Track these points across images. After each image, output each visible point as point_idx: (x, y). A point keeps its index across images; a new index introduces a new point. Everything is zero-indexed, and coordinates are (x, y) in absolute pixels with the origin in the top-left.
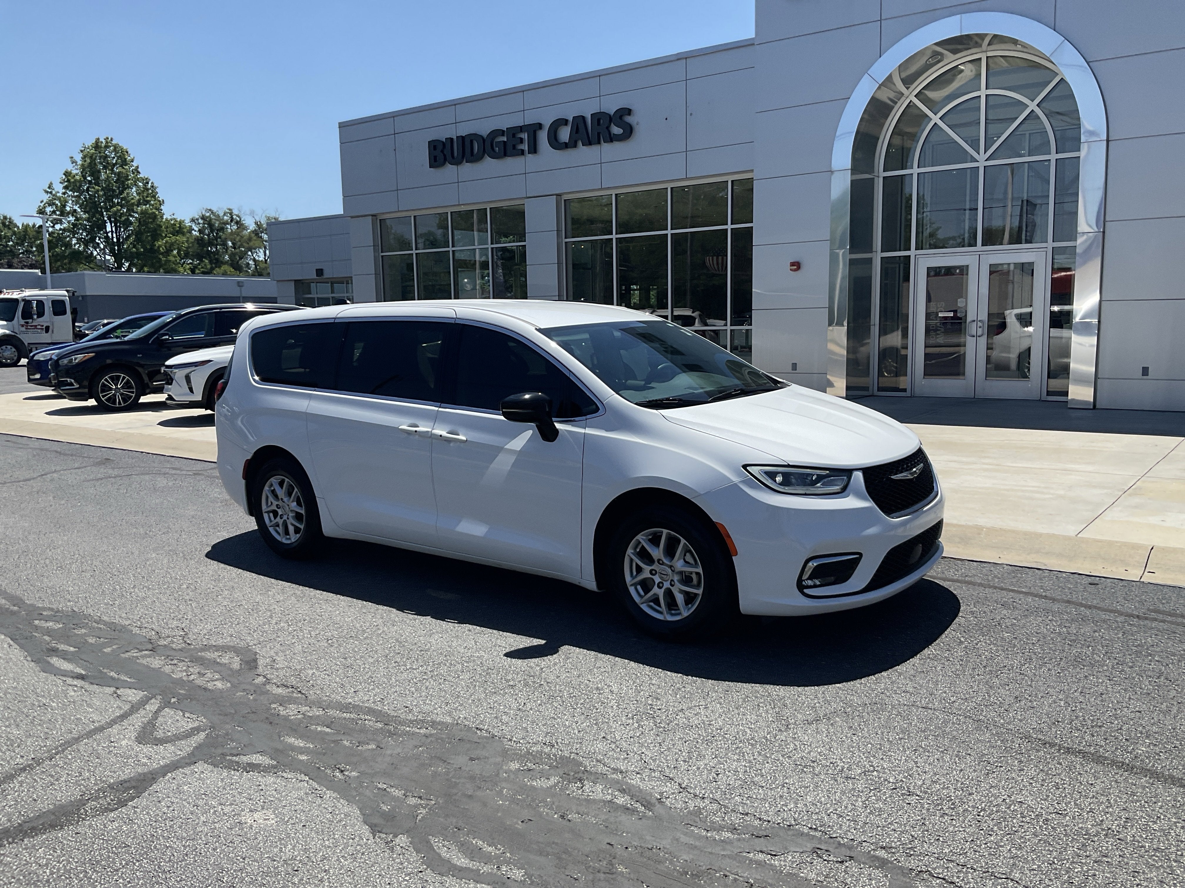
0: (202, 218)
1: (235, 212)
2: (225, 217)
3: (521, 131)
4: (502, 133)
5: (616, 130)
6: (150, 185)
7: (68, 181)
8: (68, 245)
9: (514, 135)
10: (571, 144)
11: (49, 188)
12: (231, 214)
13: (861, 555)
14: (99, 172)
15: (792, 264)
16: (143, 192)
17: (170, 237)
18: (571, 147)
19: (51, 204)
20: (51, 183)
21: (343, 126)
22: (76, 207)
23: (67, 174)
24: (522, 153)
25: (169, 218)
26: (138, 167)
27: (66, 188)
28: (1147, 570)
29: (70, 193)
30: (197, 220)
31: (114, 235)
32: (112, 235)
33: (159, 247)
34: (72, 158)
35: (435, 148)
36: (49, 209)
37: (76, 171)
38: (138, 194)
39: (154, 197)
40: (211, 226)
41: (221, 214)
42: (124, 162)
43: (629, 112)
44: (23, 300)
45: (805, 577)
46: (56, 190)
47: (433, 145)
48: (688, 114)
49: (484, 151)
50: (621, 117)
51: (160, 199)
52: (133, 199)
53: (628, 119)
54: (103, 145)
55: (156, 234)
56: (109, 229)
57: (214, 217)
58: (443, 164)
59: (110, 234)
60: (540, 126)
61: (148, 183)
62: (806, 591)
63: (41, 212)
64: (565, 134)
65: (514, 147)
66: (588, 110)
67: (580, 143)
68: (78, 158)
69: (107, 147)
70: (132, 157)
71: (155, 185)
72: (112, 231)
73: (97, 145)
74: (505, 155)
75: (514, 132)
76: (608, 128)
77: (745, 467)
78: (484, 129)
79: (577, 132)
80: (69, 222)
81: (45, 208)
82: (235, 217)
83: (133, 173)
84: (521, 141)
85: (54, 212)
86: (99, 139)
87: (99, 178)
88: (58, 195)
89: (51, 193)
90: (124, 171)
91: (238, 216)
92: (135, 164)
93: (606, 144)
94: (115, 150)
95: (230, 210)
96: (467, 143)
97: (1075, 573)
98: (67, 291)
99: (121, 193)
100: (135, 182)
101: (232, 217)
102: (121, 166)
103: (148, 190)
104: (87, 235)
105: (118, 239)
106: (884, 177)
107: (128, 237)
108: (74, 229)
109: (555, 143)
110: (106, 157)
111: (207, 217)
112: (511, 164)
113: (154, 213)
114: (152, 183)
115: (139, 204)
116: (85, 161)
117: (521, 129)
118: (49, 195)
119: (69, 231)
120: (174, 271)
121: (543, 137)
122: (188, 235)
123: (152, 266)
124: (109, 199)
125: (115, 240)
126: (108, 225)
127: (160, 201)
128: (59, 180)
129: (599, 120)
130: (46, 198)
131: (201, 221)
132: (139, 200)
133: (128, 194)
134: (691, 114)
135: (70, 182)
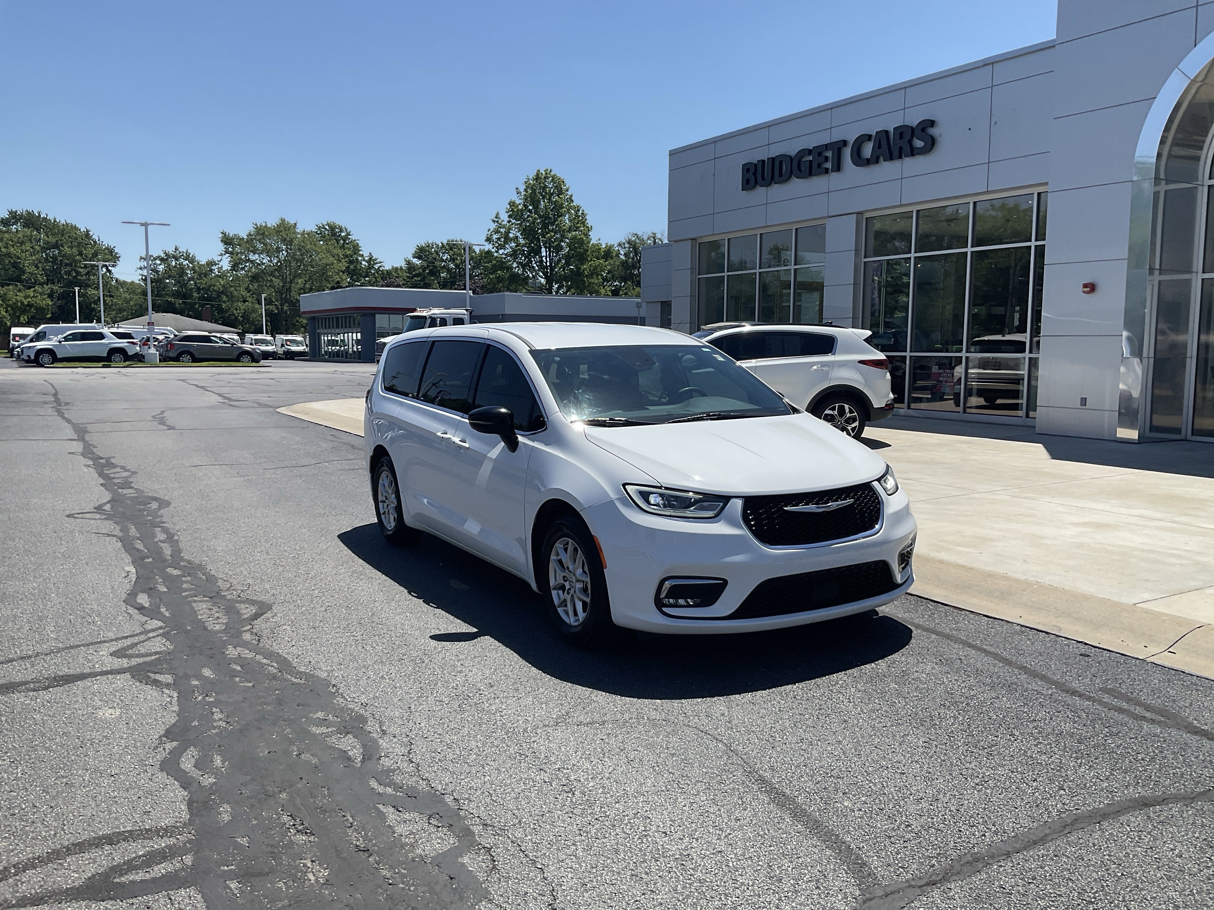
0: (629, 243)
1: (658, 236)
2: (649, 241)
3: (826, 150)
4: (810, 152)
5: (919, 144)
6: (581, 212)
7: (512, 210)
8: (510, 268)
9: (820, 154)
10: (874, 160)
11: (496, 217)
12: (654, 238)
13: (725, 582)
14: (539, 201)
15: (1085, 286)
16: (574, 219)
17: (594, 261)
18: (873, 164)
19: (497, 232)
20: (498, 213)
21: (672, 153)
22: (518, 234)
23: (512, 204)
24: (827, 171)
25: (596, 242)
26: (571, 196)
27: (510, 216)
28: (1170, 650)
29: (513, 221)
30: (624, 244)
31: (548, 259)
32: (546, 259)
33: (584, 270)
34: (517, 189)
35: (748, 170)
36: (495, 237)
37: (519, 201)
38: (570, 221)
39: (583, 223)
40: (635, 249)
41: (645, 239)
42: (560, 192)
43: (932, 123)
44: (430, 317)
45: (663, 595)
46: (502, 219)
47: (747, 169)
48: (993, 122)
49: (791, 172)
50: (923, 130)
51: (589, 226)
52: (564, 226)
53: (932, 131)
54: (543, 177)
55: (582, 258)
56: (544, 254)
57: (638, 241)
58: (754, 187)
59: (544, 259)
60: (845, 143)
61: (579, 211)
62: (664, 609)
63: (489, 240)
64: (868, 150)
65: (819, 166)
66: (891, 124)
67: (881, 159)
68: (522, 188)
69: (546, 178)
70: (567, 186)
71: (585, 212)
72: (546, 257)
73: (537, 178)
74: (811, 174)
75: (819, 151)
76: (910, 142)
77: (624, 485)
78: (792, 149)
79: (880, 147)
80: (511, 247)
81: (491, 235)
82: (657, 241)
83: (568, 202)
84: (826, 159)
85: (499, 239)
86: (539, 171)
87: (538, 208)
88: (503, 223)
89: (497, 222)
90: (559, 200)
91: (660, 240)
92: (569, 193)
93: (907, 158)
94: (552, 180)
95: (654, 234)
96: (777, 164)
97: (1081, 642)
98: (467, 310)
99: (555, 220)
100: (568, 210)
101: (655, 241)
102: (558, 195)
103: (579, 217)
104: (525, 259)
105: (551, 264)
106: (1209, 186)
107: (559, 260)
108: (514, 254)
109: (859, 160)
110: (546, 187)
111: (633, 242)
112: (818, 183)
113: (582, 238)
114: (583, 210)
115: (570, 230)
116: (527, 192)
117: (827, 147)
118: (496, 224)
119: (511, 256)
120: (598, 293)
121: (847, 153)
122: (615, 259)
123: (577, 287)
124: (545, 226)
125: (548, 264)
126: (543, 250)
127: (588, 227)
128: (506, 210)
129: (901, 134)
130: (493, 226)
131: (627, 245)
132: (570, 227)
133: (561, 221)
134: (996, 123)
135: (515, 213)
